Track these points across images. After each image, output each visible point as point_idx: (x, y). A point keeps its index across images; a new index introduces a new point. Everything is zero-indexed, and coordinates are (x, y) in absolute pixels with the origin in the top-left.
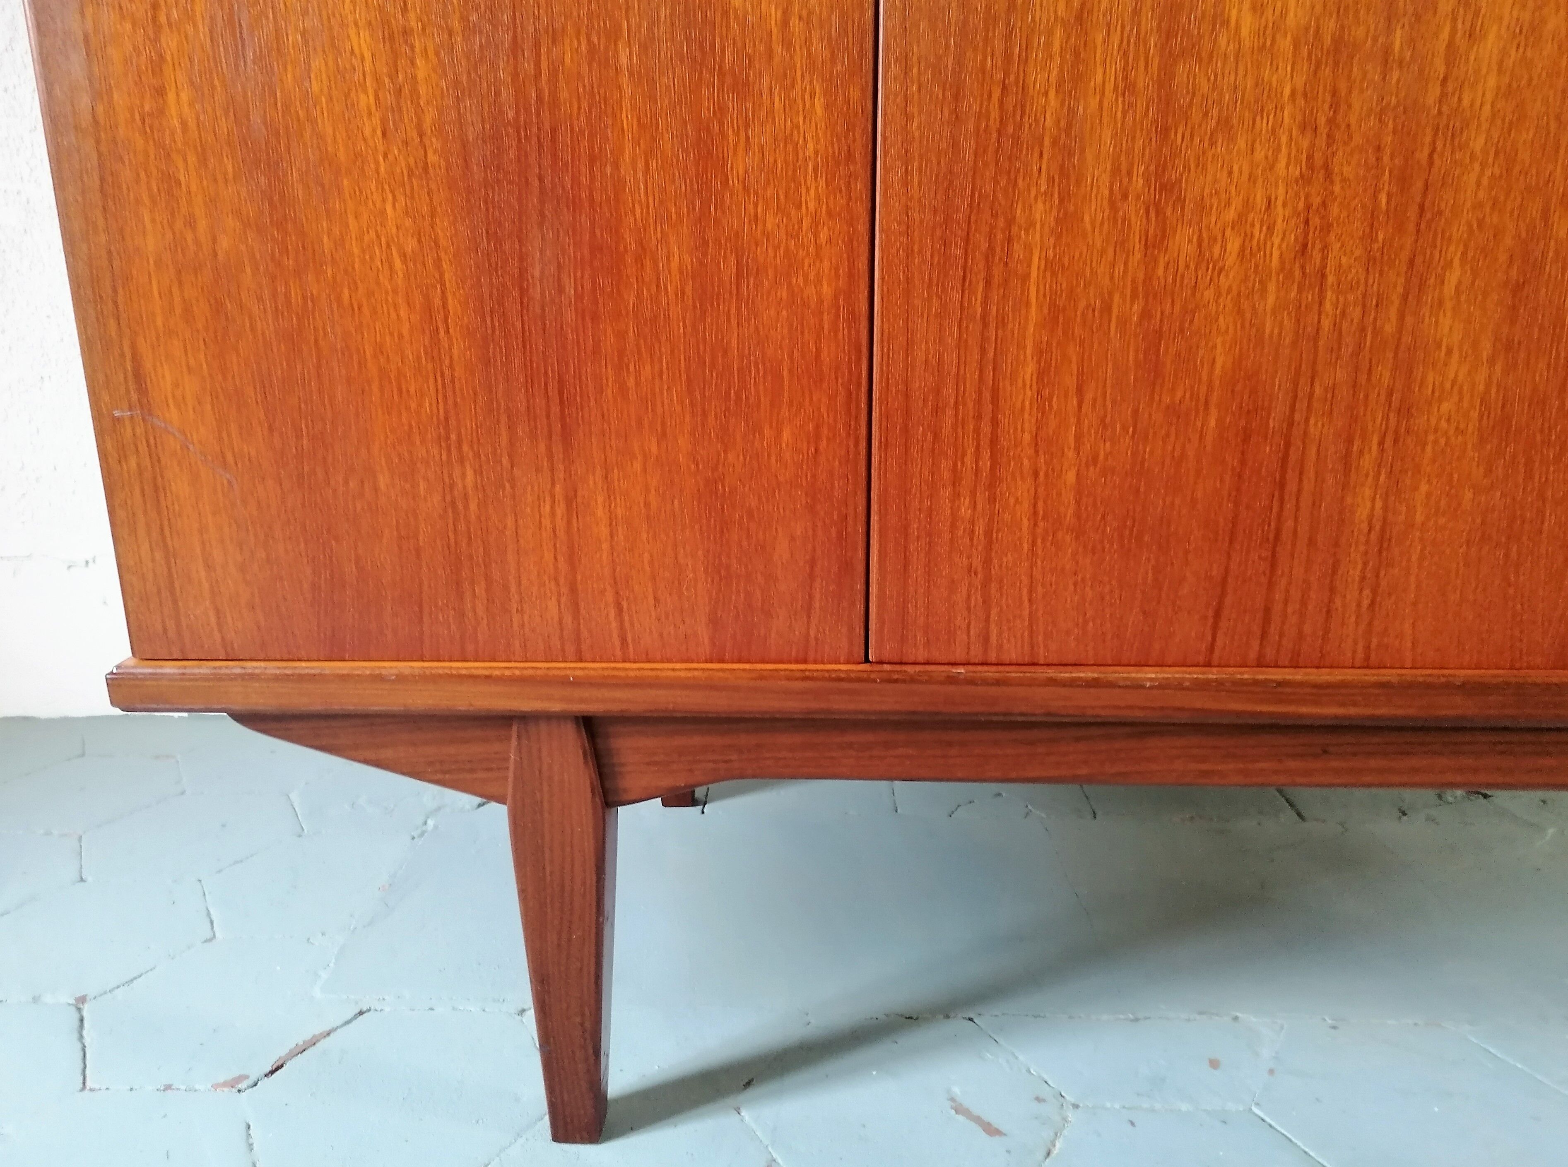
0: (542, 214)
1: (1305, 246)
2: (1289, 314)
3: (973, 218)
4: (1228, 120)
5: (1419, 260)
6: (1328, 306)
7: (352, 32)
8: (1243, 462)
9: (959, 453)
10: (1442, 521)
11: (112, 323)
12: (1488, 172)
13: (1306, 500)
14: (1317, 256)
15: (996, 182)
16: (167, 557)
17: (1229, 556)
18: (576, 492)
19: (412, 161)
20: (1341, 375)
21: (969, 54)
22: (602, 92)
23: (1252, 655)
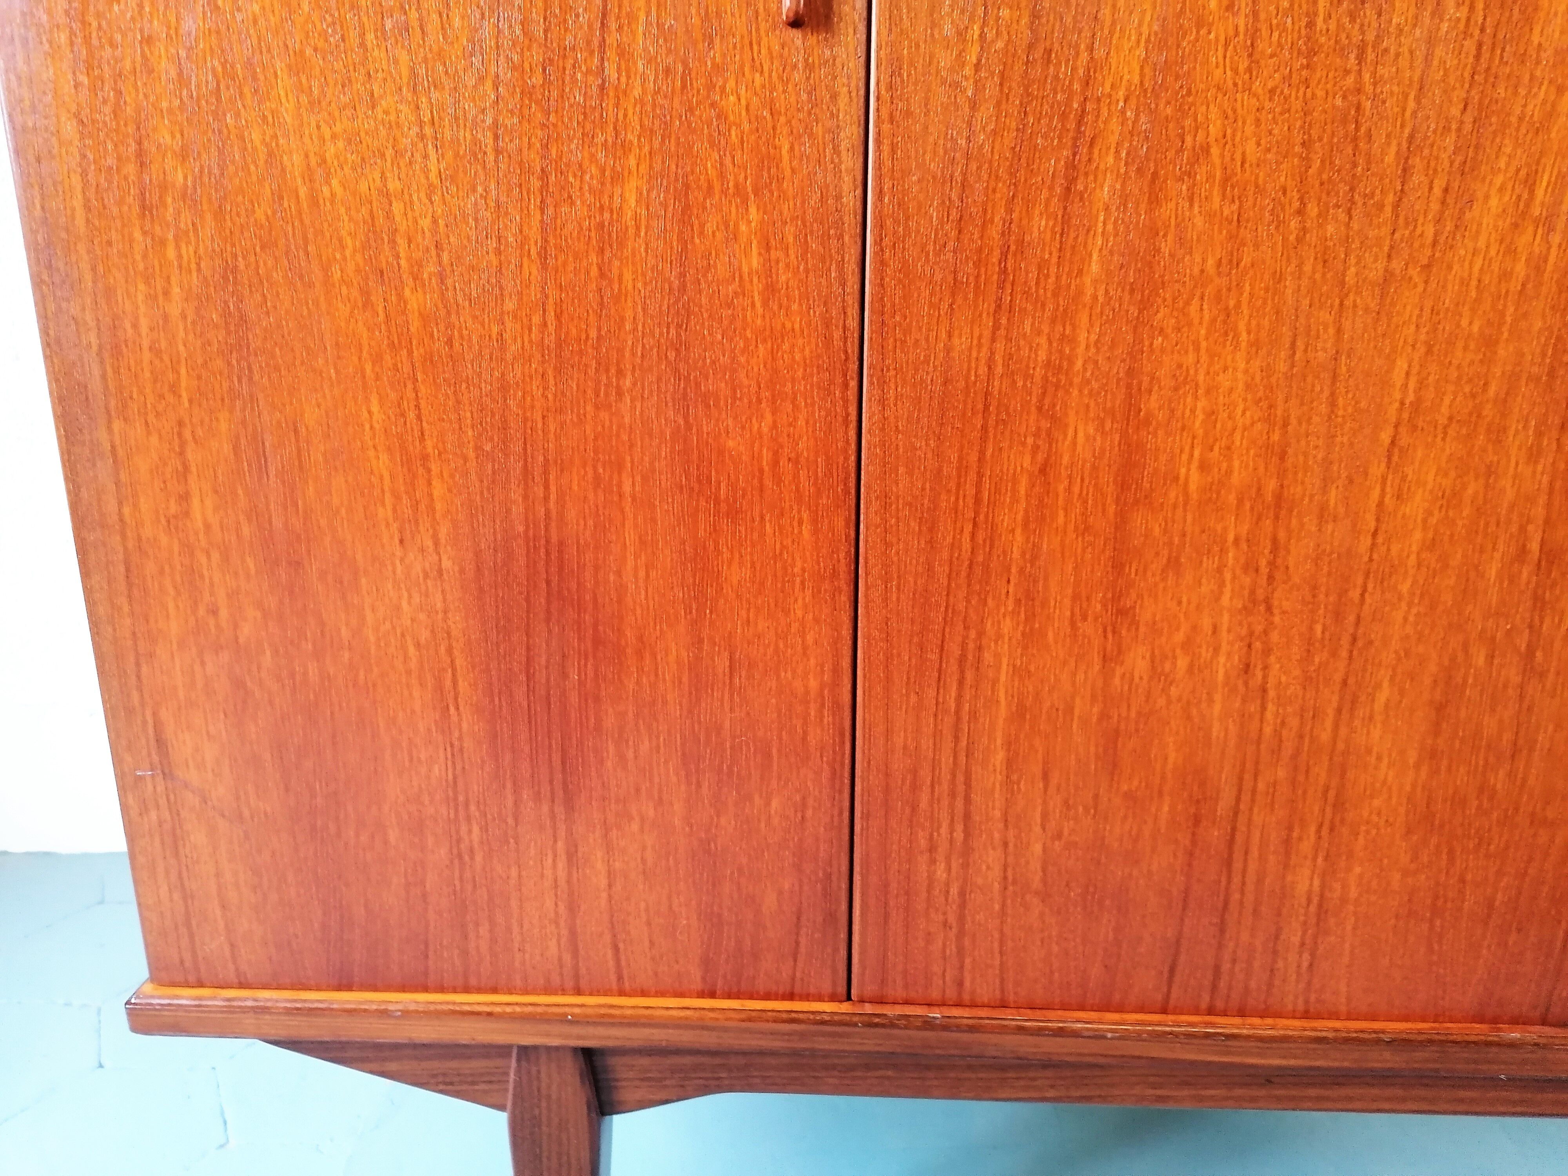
0: (548, 612)
1: (1248, 666)
2: (1234, 721)
3: (947, 630)
4: (1177, 559)
5: (1351, 681)
6: (1269, 715)
7: (371, 453)
8: (1194, 843)
9: (936, 824)
10: (1373, 898)
11: (135, 695)
12: (1414, 611)
13: (1251, 878)
14: (1259, 674)
15: (968, 601)
16: (185, 899)
17: (1182, 920)
18: (576, 846)
19: (427, 565)
20: (1281, 773)
21: (943, 497)
22: (607, 513)
23: (1204, 1006)
